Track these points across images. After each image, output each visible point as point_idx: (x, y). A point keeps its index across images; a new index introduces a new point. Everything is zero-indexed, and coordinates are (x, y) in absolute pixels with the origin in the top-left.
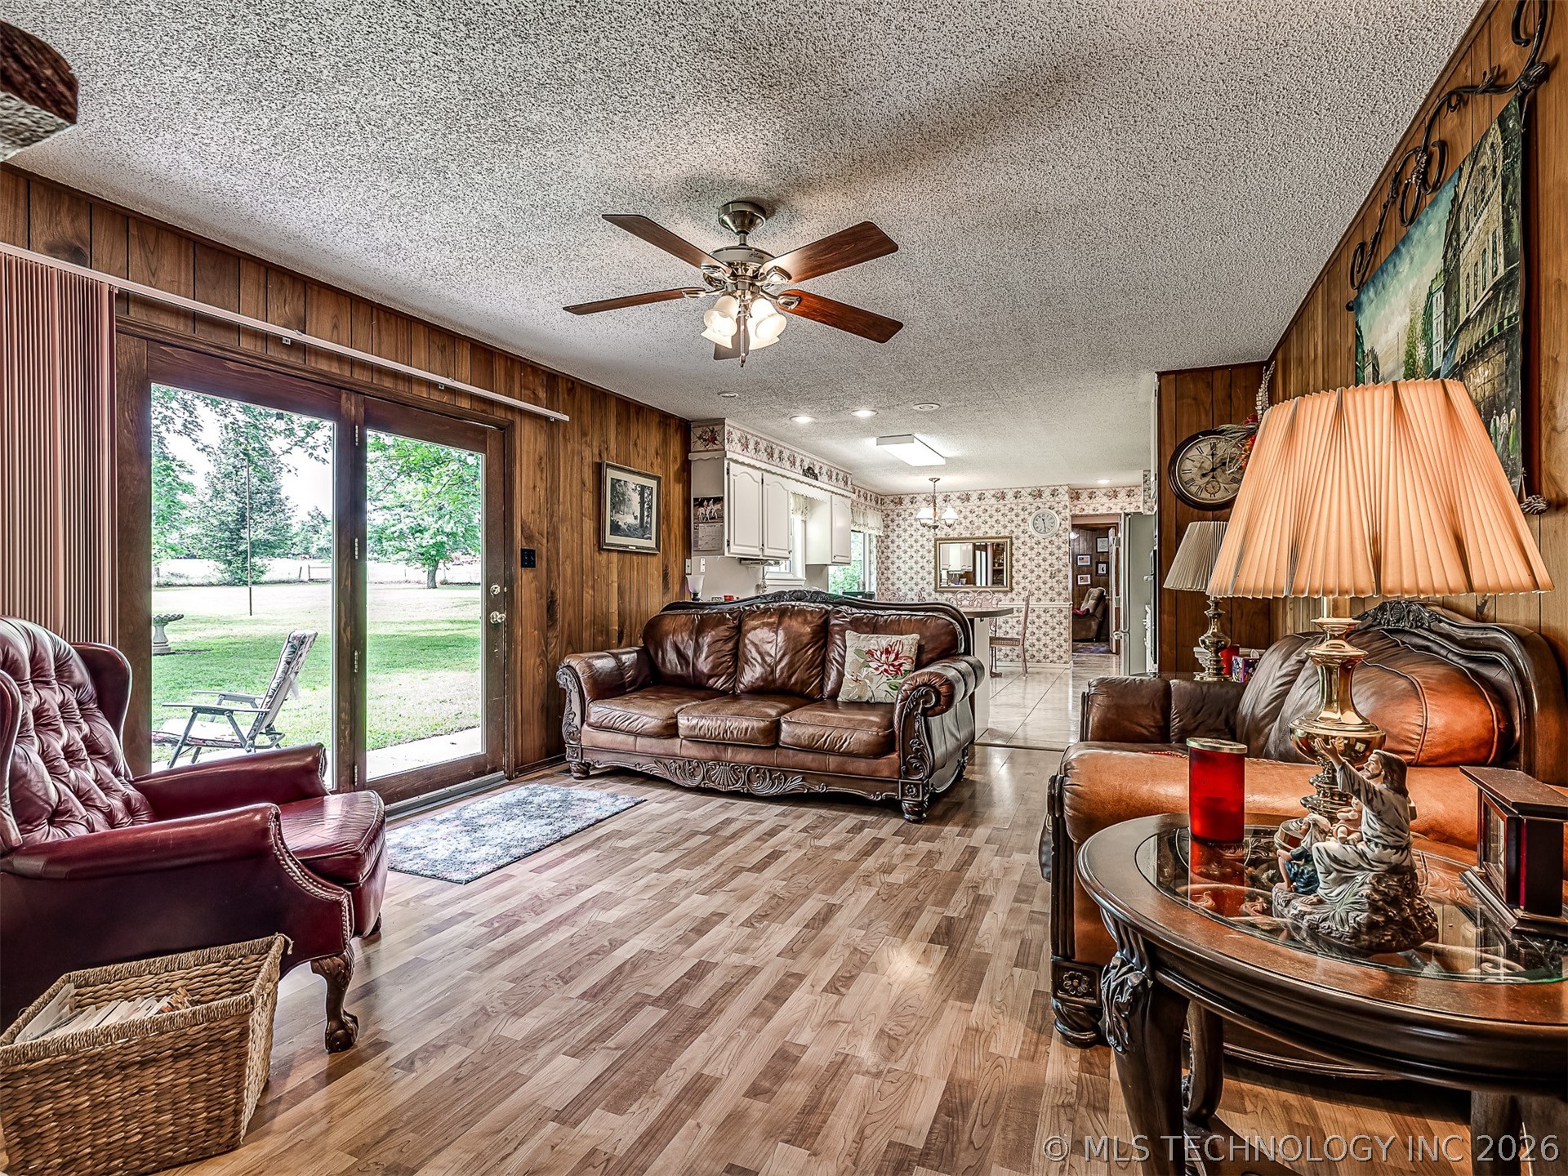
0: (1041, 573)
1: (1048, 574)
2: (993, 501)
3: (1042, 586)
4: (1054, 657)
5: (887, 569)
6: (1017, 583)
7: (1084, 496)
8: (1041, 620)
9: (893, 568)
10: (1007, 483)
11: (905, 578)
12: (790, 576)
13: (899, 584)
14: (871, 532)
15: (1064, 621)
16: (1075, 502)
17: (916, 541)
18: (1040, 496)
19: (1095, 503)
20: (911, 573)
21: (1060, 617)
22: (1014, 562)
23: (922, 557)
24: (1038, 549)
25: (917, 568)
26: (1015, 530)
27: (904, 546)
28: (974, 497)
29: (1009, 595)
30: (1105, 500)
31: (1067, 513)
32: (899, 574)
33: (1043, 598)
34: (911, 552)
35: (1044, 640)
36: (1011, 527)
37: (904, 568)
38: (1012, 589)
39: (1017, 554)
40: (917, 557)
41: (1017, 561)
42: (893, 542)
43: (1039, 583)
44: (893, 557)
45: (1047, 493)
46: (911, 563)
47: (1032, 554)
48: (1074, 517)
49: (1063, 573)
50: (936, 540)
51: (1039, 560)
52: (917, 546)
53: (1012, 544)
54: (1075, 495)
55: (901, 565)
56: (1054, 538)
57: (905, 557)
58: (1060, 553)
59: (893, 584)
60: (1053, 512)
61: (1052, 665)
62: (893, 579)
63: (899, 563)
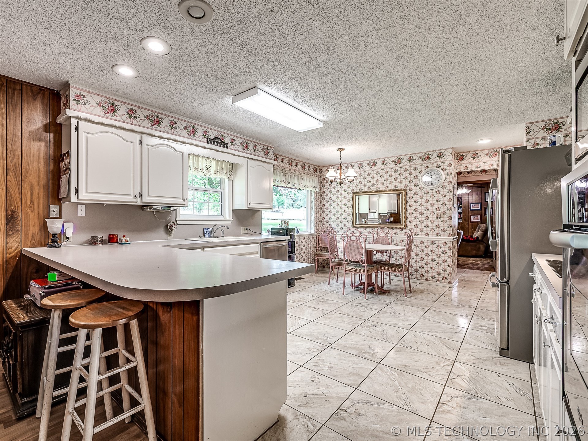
0: (429, 215)
1: (435, 216)
2: (393, 165)
3: (430, 225)
4: (440, 278)
5: (324, 212)
6: (410, 222)
7: (468, 157)
8: (429, 250)
9: (327, 212)
10: (403, 151)
11: (334, 218)
12: (222, 218)
13: (331, 222)
14: (311, 189)
15: (448, 251)
16: (460, 162)
17: (341, 195)
18: (429, 158)
19: (477, 162)
20: (338, 215)
21: (446, 248)
22: (408, 207)
23: (345, 205)
24: (427, 197)
25: (341, 211)
26: (409, 184)
27: (334, 198)
28: (379, 163)
29: (404, 231)
30: (487, 158)
31: (452, 170)
32: (331, 215)
33: (430, 233)
34: (338, 201)
35: (431, 264)
36: (405, 182)
37: (334, 211)
38: (406, 226)
39: (410, 202)
40: (342, 205)
41: (410, 206)
42: (327, 195)
43: (428, 222)
44: (327, 205)
45: (434, 156)
46: (338, 208)
47: (423, 201)
48: (459, 174)
49: (448, 215)
50: (353, 193)
51: (428, 205)
52: (341, 198)
53: (406, 194)
54: (460, 157)
55: (332, 210)
56: (440, 189)
57: (334, 205)
58: (445, 200)
59: (327, 222)
60: (440, 170)
61: (438, 283)
62: (327, 218)
63: (330, 208)
